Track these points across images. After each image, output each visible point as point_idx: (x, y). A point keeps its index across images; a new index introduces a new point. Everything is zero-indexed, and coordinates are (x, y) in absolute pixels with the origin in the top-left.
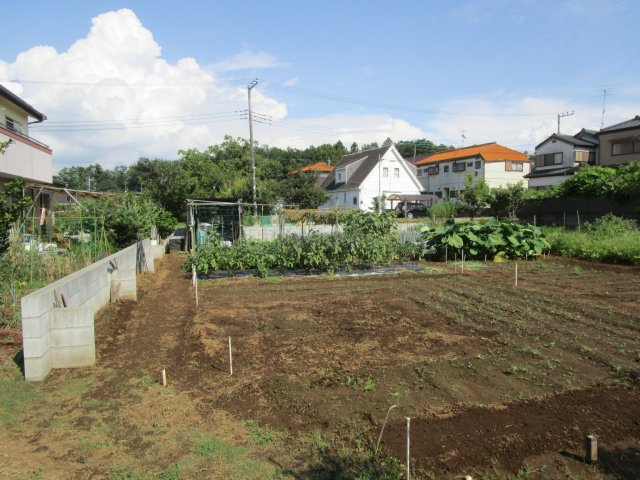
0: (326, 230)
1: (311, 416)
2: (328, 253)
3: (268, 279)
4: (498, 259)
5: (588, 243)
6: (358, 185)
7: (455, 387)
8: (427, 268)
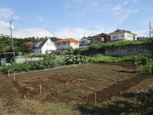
0: (37, 59)
2: (44, 64)
3: (29, 72)
4: (80, 63)
5: (96, 59)
6: (41, 48)
7: (92, 88)
8: (67, 66)
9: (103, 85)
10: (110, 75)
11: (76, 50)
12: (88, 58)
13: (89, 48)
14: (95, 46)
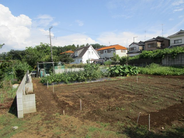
0: (77, 70)
1: (113, 118)
2: (85, 76)
3: (69, 84)
4: (128, 76)
5: (149, 71)
6: (82, 57)
7: (144, 108)
8: (111, 79)
9: (160, 105)
10: (169, 92)
11: (123, 59)
12: (138, 69)
13: (140, 56)
14: (148, 54)
